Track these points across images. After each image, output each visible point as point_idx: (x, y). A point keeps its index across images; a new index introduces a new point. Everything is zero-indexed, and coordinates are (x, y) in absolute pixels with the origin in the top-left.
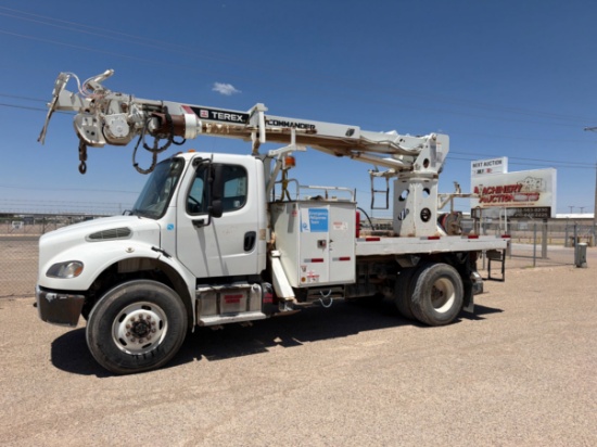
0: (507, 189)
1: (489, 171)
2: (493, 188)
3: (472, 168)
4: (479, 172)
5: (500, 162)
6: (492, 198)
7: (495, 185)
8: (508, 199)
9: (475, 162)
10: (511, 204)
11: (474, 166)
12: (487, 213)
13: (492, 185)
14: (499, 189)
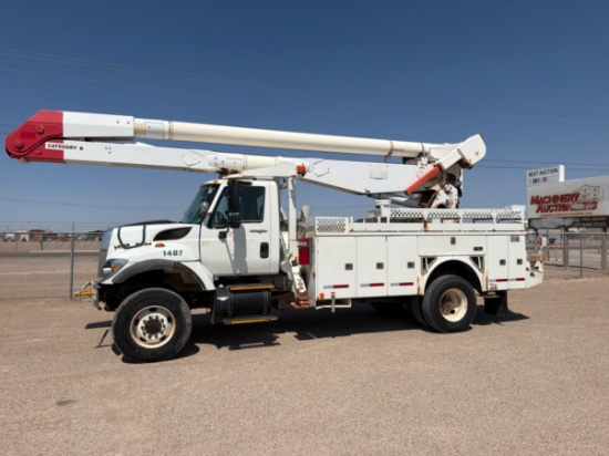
0: (564, 198)
1: (545, 179)
2: (549, 197)
3: (528, 178)
4: (535, 181)
5: (556, 170)
6: (549, 207)
7: (551, 194)
8: (565, 208)
9: (530, 171)
10: (568, 213)
11: (530, 175)
12: (545, 223)
13: (548, 195)
14: (555, 198)
